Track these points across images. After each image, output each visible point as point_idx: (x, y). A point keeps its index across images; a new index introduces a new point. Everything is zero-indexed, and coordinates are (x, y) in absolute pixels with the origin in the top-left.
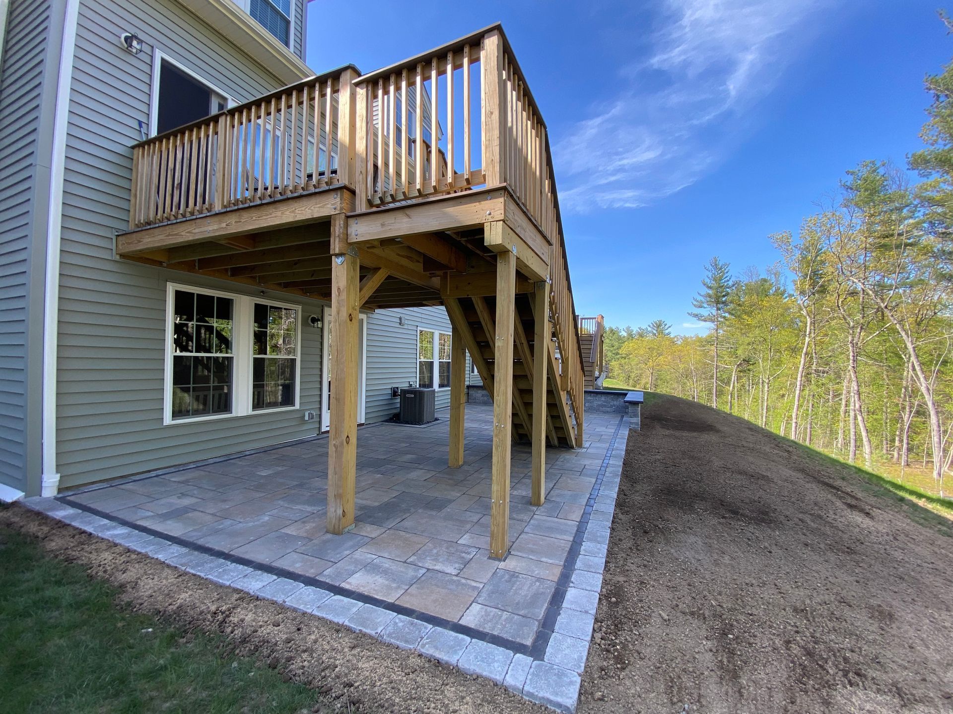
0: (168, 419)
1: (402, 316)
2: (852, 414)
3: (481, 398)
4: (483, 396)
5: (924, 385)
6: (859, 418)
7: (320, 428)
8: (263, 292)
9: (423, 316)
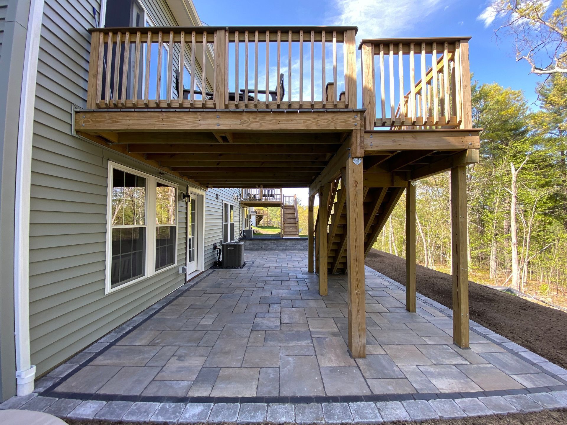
0: (109, 289)
1: (218, 193)
2: (390, 242)
3: (248, 246)
4: (250, 244)
5: (421, 229)
6: (394, 244)
7: (185, 279)
8: (160, 173)
9: (225, 193)
